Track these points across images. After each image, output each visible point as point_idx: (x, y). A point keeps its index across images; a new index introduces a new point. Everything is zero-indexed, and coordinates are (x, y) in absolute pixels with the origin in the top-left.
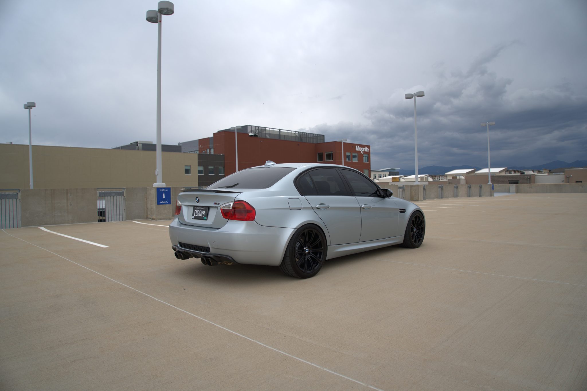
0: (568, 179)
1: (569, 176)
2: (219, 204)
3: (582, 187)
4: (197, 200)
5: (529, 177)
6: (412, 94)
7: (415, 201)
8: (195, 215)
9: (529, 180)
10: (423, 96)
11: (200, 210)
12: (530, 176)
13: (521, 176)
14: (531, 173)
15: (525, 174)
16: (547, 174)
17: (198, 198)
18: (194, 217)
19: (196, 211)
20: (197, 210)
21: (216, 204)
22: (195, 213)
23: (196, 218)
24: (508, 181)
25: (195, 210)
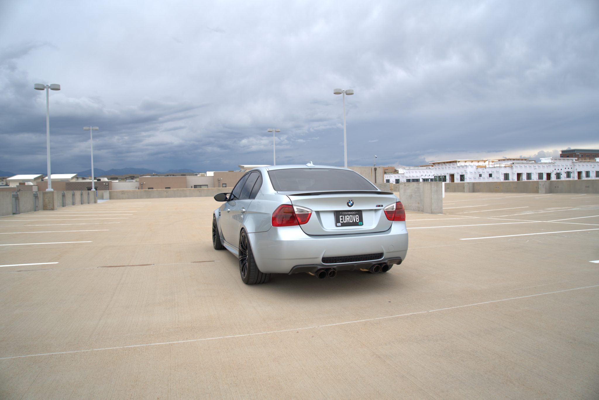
0: (142, 186)
1: (143, 183)
2: (382, 206)
3: (167, 193)
4: (351, 204)
5: (107, 184)
6: (44, 85)
7: (50, 210)
8: (342, 221)
9: (107, 186)
10: (59, 89)
11: (349, 215)
12: (106, 182)
13: (98, 182)
14: (106, 180)
15: (101, 180)
16: (117, 181)
17: (352, 201)
18: (341, 224)
19: (342, 218)
20: (344, 215)
21: (379, 206)
22: (341, 219)
23: (343, 225)
24: (87, 187)
25: (340, 216)
